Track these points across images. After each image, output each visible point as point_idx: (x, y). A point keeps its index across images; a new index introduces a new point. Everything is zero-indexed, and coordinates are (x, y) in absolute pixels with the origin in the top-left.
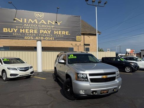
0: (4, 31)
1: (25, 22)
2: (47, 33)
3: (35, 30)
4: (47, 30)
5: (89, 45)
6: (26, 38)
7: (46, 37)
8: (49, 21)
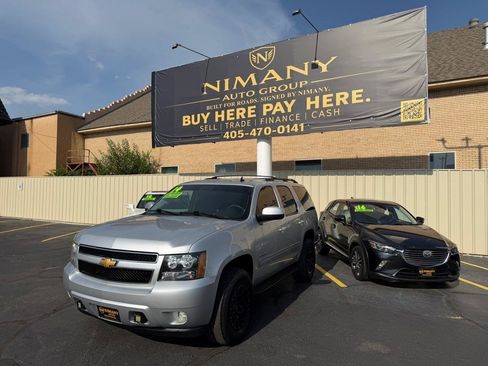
0: (184, 124)
1: (227, 88)
2: (283, 111)
3: (249, 108)
4: (281, 101)
6: (227, 136)
7: (279, 124)
8: (289, 68)
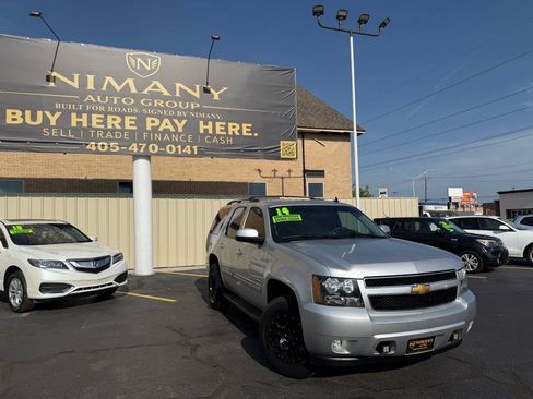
0: (9, 121)
1: (91, 86)
3: (127, 118)
5: (321, 173)
6: (92, 146)
8: (178, 85)
